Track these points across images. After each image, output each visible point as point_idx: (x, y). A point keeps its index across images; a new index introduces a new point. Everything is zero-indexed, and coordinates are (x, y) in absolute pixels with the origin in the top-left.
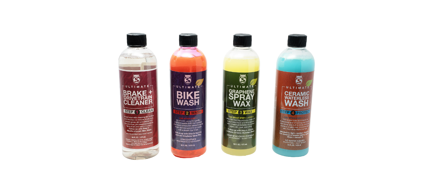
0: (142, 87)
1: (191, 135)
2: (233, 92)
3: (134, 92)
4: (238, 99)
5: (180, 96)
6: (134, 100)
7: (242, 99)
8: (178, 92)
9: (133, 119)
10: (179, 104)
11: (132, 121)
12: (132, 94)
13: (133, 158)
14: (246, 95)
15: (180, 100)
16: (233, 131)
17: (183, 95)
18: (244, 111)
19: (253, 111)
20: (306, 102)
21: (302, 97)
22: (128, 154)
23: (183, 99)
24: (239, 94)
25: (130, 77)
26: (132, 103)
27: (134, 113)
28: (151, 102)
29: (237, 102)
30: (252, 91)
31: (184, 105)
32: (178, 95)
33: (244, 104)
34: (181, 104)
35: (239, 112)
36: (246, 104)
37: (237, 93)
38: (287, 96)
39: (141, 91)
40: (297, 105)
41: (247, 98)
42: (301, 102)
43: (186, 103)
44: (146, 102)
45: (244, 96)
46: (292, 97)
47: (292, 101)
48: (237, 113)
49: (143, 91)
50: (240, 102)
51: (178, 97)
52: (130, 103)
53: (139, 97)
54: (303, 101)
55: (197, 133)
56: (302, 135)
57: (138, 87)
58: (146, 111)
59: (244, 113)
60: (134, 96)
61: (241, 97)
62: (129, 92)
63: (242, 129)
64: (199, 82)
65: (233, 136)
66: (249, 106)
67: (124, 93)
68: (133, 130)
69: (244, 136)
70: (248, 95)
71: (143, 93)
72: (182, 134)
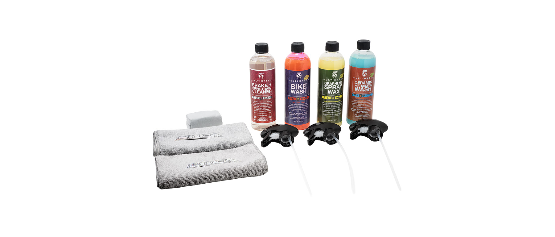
0: (264, 81)
1: (301, 114)
2: (328, 84)
3: (259, 84)
4: (331, 89)
5: (293, 88)
6: (259, 90)
7: (334, 88)
8: (292, 84)
9: (259, 103)
10: (292, 93)
11: (258, 104)
12: (258, 86)
13: (258, 129)
14: (337, 85)
15: (293, 90)
16: (327, 111)
17: (295, 86)
18: (335, 97)
19: (341, 96)
20: (370, 88)
21: (367, 85)
22: (255, 126)
23: (295, 89)
24: (332, 86)
25: (257, 75)
26: (258, 92)
27: (259, 99)
28: (270, 91)
29: (330, 90)
30: (341, 83)
31: (296, 93)
32: (292, 86)
33: (335, 92)
34: (294, 93)
35: (332, 98)
36: (337, 92)
37: (331, 85)
38: (357, 84)
39: (264, 84)
40: (363, 90)
41: (337, 88)
42: (366, 88)
43: (298, 92)
44: (267, 92)
45: (336, 86)
46: (360, 85)
47: (360, 88)
48: (331, 99)
49: (265, 84)
50: (332, 90)
51: (291, 88)
52: (256, 92)
53: (262, 88)
54: (367, 88)
55: (304, 113)
56: (367, 111)
57: (262, 81)
58: (267, 98)
59: (336, 98)
60: (259, 87)
61: (333, 88)
62: (256, 85)
63: (334, 109)
64: (306, 77)
65: (328, 115)
66: (339, 93)
67: (253, 85)
68: (258, 110)
69: (335, 115)
70: (338, 85)
71: (265, 85)
72: (295, 113)
